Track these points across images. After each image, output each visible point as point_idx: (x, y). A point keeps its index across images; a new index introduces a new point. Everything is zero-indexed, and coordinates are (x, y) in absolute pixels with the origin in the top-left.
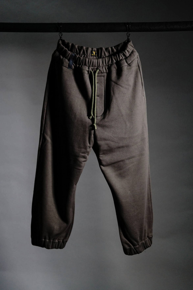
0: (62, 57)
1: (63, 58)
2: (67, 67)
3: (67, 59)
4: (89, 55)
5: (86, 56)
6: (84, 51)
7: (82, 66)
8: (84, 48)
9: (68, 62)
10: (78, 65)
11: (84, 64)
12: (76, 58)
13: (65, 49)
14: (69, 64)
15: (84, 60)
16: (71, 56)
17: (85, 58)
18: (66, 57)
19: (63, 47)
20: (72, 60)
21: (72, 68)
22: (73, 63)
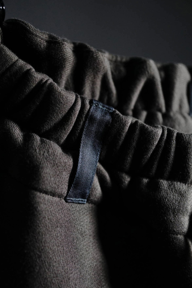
0: (17, 133)
1: (27, 138)
2: (60, 196)
3: (58, 143)
5: (160, 116)
7: (155, 186)
8: (153, 67)
9: (70, 161)
10: (127, 179)
11: (169, 168)
12: (123, 129)
13: (42, 80)
14: (77, 175)
15: (174, 142)
16: (84, 123)
17: (175, 134)
18: (47, 127)
19: (21, 68)
20: (90, 143)
21: (89, 197)
22: (98, 164)
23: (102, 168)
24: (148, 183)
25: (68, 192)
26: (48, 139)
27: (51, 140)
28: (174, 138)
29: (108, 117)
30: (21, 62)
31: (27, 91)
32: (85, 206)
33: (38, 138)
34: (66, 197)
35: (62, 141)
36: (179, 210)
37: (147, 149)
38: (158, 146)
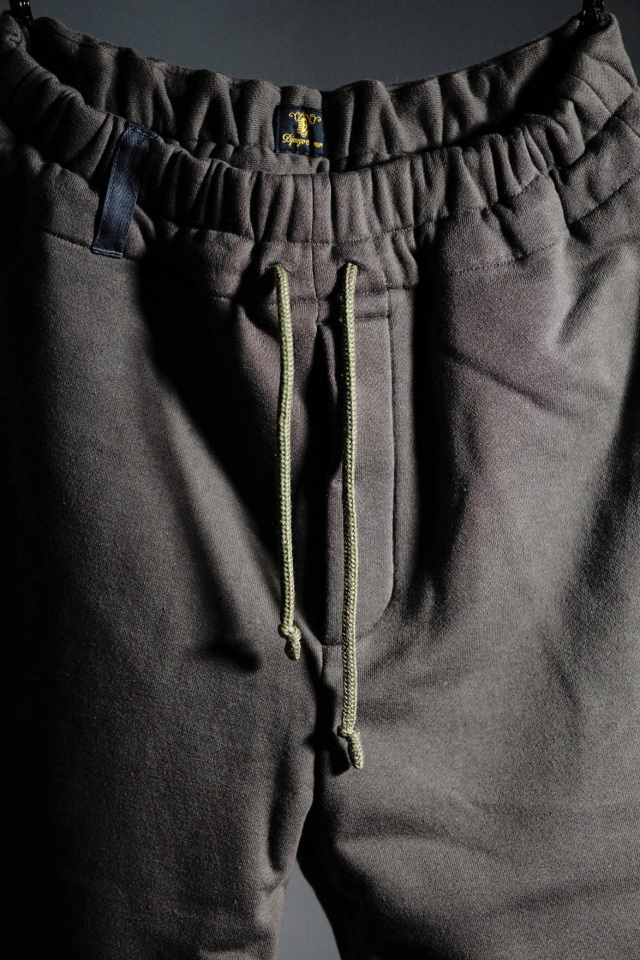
0: (37, 162)
1: (46, 169)
2: (83, 244)
3: (83, 176)
4: (262, 138)
5: (232, 150)
6: (216, 106)
7: (201, 237)
8: (223, 82)
9: (95, 199)
10: (174, 230)
11: (218, 215)
12: (162, 160)
13: (63, 93)
14: (103, 219)
15: (221, 180)
16: (115, 151)
17: (224, 170)
18: (70, 155)
19: (39, 76)
20: (123, 178)
21: (125, 250)
22: (137, 207)
23: (143, 214)
24: (197, 234)
25: (94, 240)
26: (71, 170)
27: (74, 172)
28: (222, 173)
29: (145, 144)
30: (41, 69)
31: (46, 106)
32: (120, 261)
33: (58, 168)
34: (92, 246)
35: (89, 174)
36: (222, 266)
37: (190, 189)
38: (204, 184)
